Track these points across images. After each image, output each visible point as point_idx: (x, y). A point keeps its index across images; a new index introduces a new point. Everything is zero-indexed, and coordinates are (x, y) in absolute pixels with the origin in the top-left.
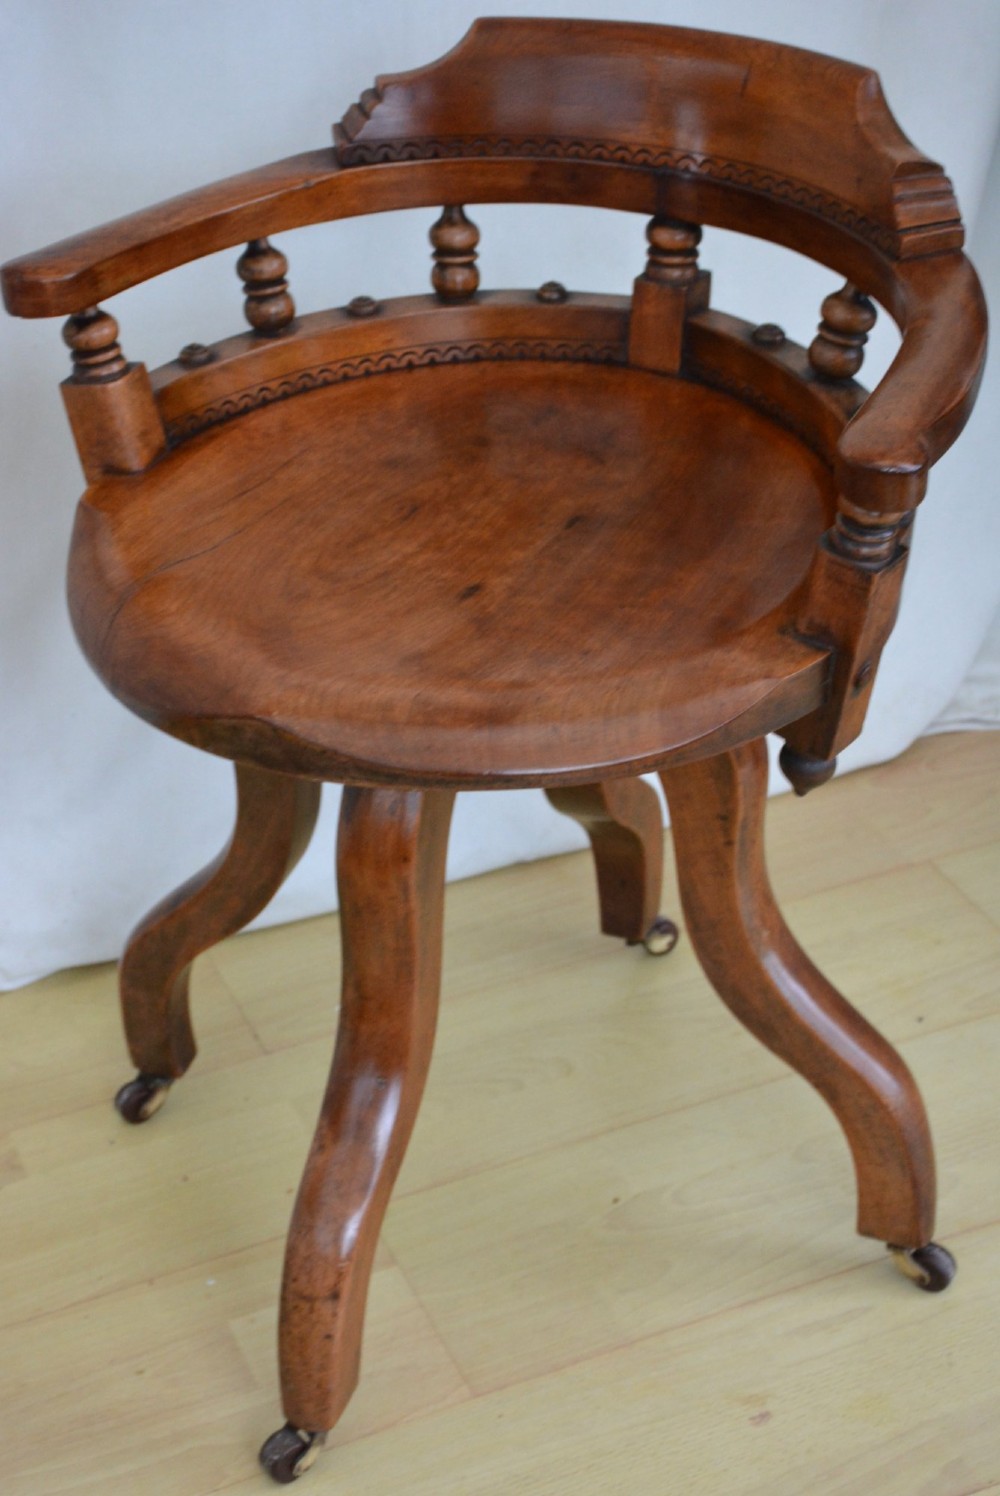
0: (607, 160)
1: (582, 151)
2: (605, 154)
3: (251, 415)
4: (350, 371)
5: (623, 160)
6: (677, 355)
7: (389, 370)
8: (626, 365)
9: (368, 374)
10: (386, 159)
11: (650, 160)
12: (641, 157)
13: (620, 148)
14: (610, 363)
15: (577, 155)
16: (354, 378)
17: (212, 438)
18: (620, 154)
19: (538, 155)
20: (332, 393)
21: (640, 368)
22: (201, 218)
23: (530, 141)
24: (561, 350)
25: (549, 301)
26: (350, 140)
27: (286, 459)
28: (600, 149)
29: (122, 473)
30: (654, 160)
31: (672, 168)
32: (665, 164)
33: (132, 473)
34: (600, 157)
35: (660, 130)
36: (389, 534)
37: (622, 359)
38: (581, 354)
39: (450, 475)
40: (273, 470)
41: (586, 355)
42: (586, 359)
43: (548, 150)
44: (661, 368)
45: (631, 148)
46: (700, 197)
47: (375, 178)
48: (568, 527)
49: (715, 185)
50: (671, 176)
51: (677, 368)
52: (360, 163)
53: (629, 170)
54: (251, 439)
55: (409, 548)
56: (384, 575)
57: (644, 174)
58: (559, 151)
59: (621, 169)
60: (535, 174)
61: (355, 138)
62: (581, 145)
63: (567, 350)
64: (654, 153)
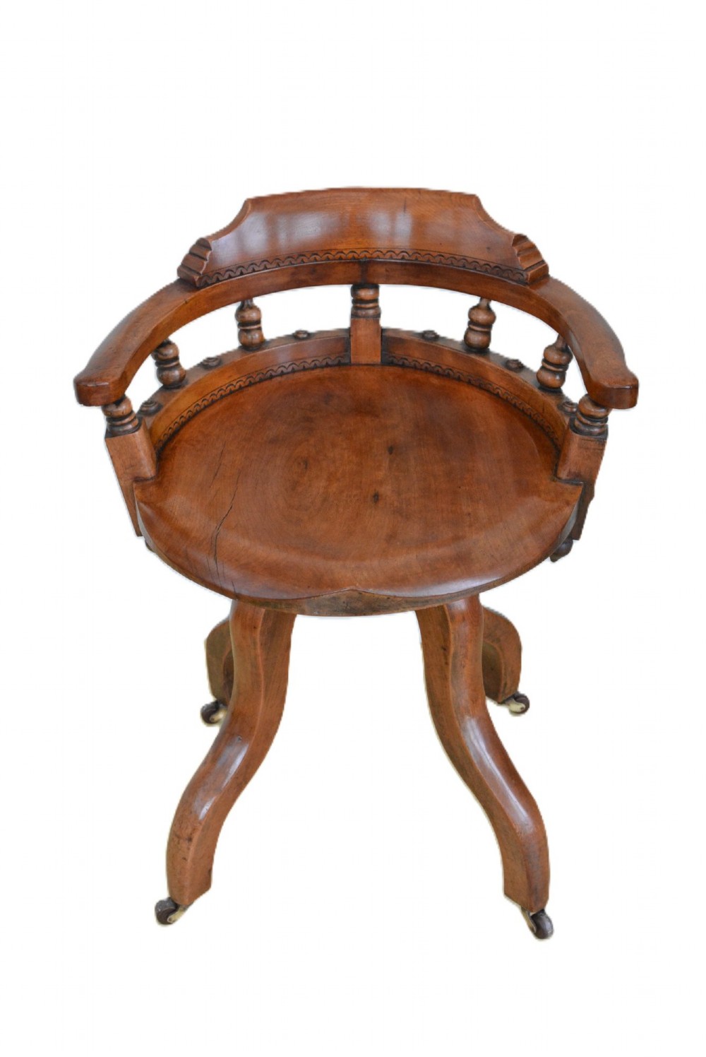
0: (332, 260)
1: (318, 257)
2: (330, 256)
3: (182, 432)
4: (215, 398)
5: (341, 258)
6: (379, 354)
7: (231, 392)
8: (349, 365)
9: (222, 397)
10: (218, 280)
11: (356, 255)
12: (351, 255)
13: (338, 253)
14: (339, 365)
15: (316, 260)
16: (217, 400)
17: (174, 448)
18: (338, 256)
19: (294, 264)
20: (210, 412)
21: (359, 365)
22: (149, 331)
23: (289, 257)
24: (313, 363)
25: (303, 339)
26: (198, 274)
27: (219, 452)
28: (327, 255)
29: (146, 479)
30: (359, 256)
31: (369, 258)
32: (365, 257)
33: (152, 478)
34: (328, 259)
35: (360, 240)
36: (305, 478)
37: (347, 361)
38: (324, 363)
39: (308, 441)
40: (218, 459)
41: (327, 363)
42: (327, 365)
43: (299, 260)
44: (370, 362)
45: (344, 252)
46: (387, 271)
47: (214, 291)
48: (391, 453)
49: (396, 263)
50: (369, 262)
51: (380, 361)
52: (206, 285)
53: (344, 263)
54: (192, 445)
55: (323, 483)
56: (325, 500)
57: (354, 263)
58: (305, 259)
59: (340, 263)
60: (293, 274)
61: (201, 272)
62: (317, 254)
63: (317, 362)
64: (358, 252)
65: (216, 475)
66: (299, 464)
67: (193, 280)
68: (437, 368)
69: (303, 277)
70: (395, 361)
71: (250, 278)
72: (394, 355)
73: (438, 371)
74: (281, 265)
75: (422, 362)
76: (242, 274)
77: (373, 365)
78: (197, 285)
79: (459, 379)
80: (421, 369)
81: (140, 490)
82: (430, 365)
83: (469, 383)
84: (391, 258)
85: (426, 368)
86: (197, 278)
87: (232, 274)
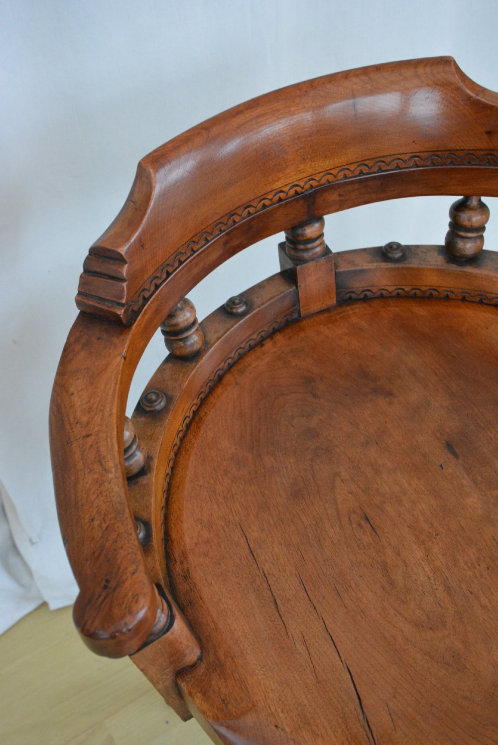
0: (270, 205)
1: (251, 210)
2: (267, 202)
4: (176, 449)
5: (280, 200)
6: (333, 293)
11: (299, 189)
12: (292, 191)
13: (276, 194)
14: (289, 324)
18: (276, 198)
19: (224, 231)
21: (310, 316)
23: (218, 225)
24: (260, 337)
26: (122, 305)
27: (247, 550)
28: (263, 202)
29: (193, 666)
30: (303, 188)
31: (316, 186)
32: (312, 187)
33: (200, 659)
34: (264, 206)
35: (302, 166)
36: (389, 551)
37: (295, 316)
38: (271, 330)
39: (337, 474)
40: (255, 566)
41: (274, 328)
42: (275, 332)
43: (230, 222)
44: (324, 307)
45: (284, 189)
46: (340, 195)
47: (146, 317)
48: (456, 455)
49: (352, 182)
50: (317, 192)
51: (335, 301)
52: (136, 314)
53: (286, 204)
54: (206, 554)
55: (419, 554)
56: (448, 589)
57: (297, 200)
58: (237, 219)
59: (280, 206)
60: (226, 243)
61: (124, 301)
62: (249, 206)
63: (262, 334)
64: (301, 184)
65: (276, 604)
66: (360, 525)
67: (118, 316)
68: (414, 291)
69: (235, 242)
70: (353, 295)
71: (180, 275)
72: (352, 290)
73: (415, 294)
74: (209, 239)
75: (391, 289)
76: (168, 274)
77: (327, 310)
78: (124, 321)
79: (447, 298)
80: (391, 297)
81: (199, 695)
82: (403, 290)
83: (464, 299)
84: (346, 177)
85: (398, 294)
86: (121, 312)
87: (158, 282)
